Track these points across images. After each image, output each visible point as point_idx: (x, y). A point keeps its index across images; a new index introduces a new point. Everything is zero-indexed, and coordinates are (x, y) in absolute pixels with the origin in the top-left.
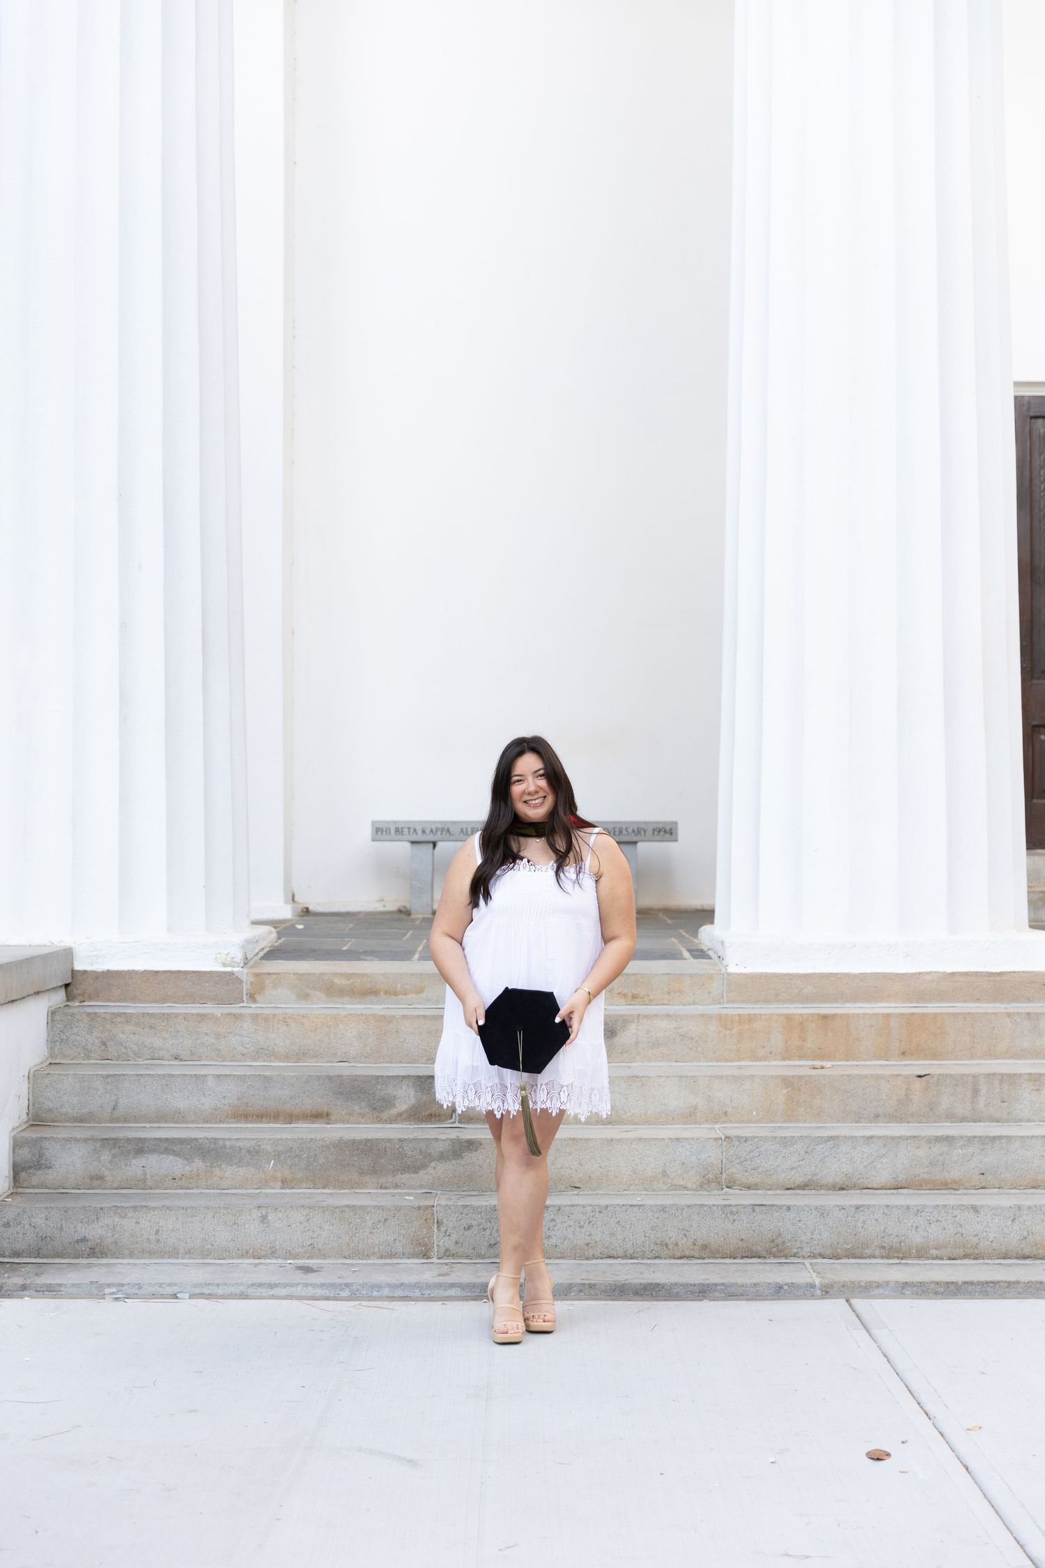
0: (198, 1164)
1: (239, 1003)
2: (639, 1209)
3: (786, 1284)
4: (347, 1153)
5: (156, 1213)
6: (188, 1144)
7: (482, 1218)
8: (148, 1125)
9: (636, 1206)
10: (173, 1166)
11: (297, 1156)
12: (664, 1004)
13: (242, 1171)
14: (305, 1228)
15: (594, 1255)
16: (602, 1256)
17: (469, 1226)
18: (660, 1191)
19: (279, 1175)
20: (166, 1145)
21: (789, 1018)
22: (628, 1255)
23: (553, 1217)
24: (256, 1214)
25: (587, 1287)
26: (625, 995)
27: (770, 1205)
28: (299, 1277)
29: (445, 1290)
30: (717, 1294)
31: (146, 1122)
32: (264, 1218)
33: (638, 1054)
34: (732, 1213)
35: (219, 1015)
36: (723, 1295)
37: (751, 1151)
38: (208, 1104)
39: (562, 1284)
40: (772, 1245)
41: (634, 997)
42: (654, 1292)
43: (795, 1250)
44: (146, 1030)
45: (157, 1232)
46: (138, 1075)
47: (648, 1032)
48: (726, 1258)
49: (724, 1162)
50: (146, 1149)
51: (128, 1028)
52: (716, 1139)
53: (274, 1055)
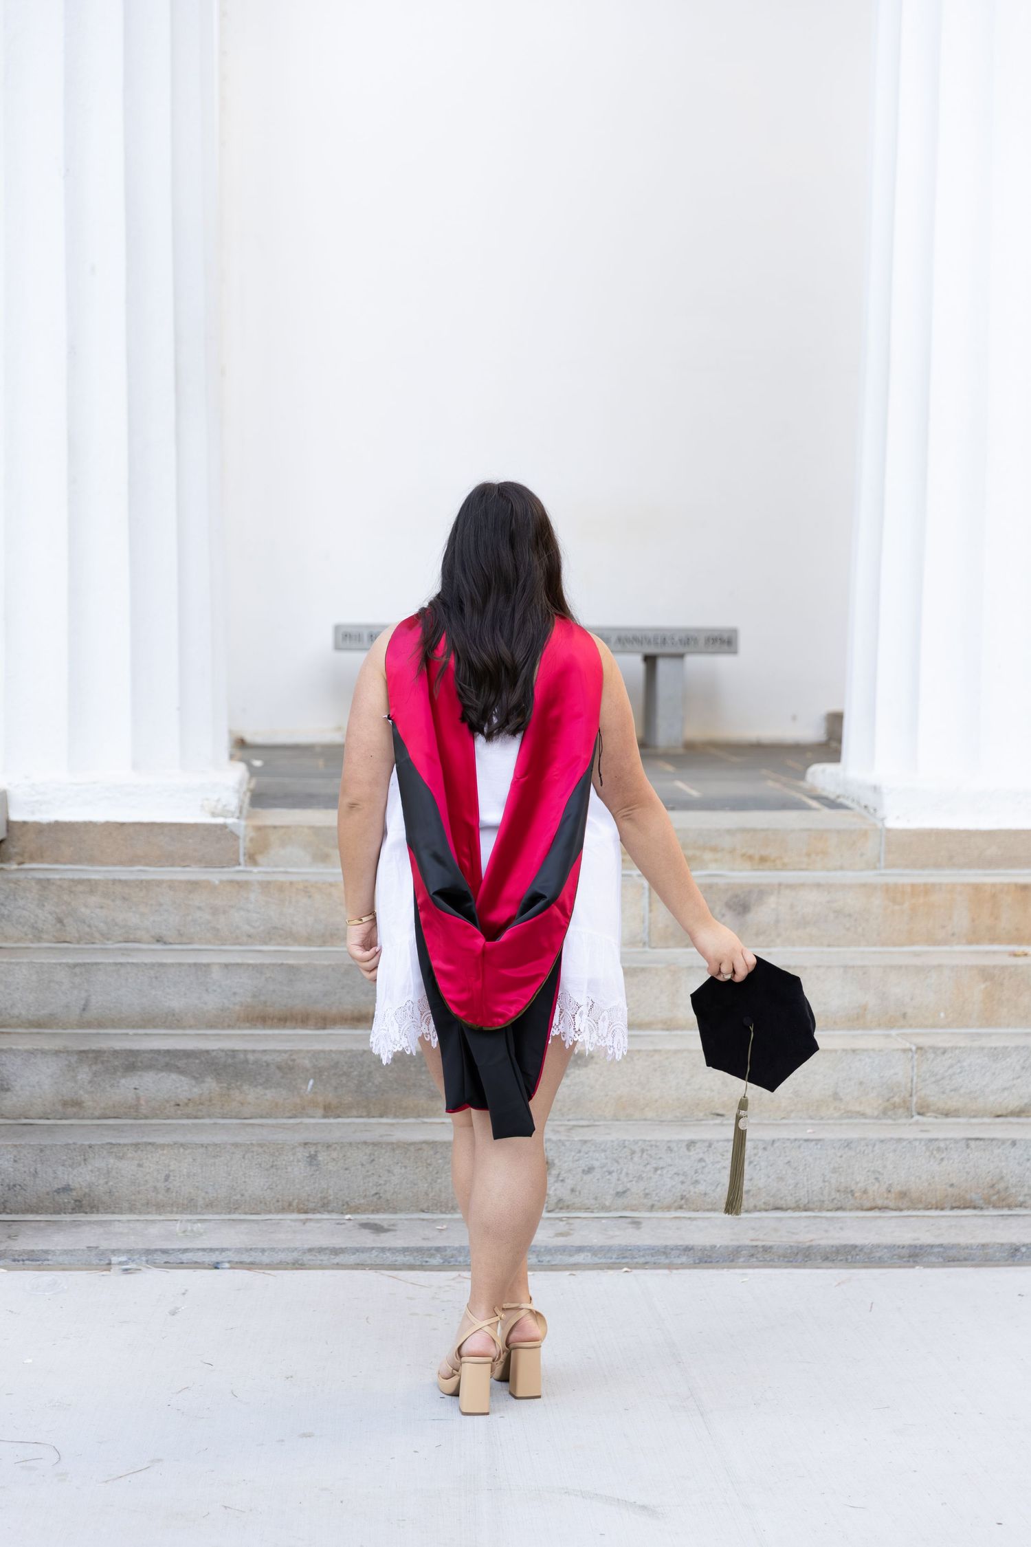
0: (211, 1085)
1: (234, 866)
2: (817, 1144)
3: (1024, 1245)
4: (412, 1069)
5: (165, 1152)
6: (197, 1058)
7: (607, 1158)
8: (131, 1032)
9: (812, 1140)
10: (177, 1088)
11: (345, 1074)
12: (801, 870)
13: (270, 1094)
14: (368, 1171)
15: (755, 1207)
16: (767, 1207)
17: (589, 1168)
18: (829, 1119)
19: (320, 1099)
20: (167, 1059)
21: (977, 888)
22: (801, 1206)
23: (701, 1155)
24: (302, 1153)
25: (761, 1250)
26: (751, 858)
27: (989, 1139)
28: (368, 1239)
29: (571, 1256)
30: (933, 1259)
31: (128, 1027)
32: (312, 1158)
33: (779, 935)
34: (939, 1149)
35: (217, 882)
36: (941, 1260)
37: (951, 1066)
38: (212, 1002)
39: (727, 1247)
40: (992, 1192)
41: (763, 859)
42: (849, 1257)
43: (1021, 1199)
44: (118, 902)
45: (167, 1178)
46: (116, 964)
47: (792, 907)
48: (931, 1208)
49: (915, 1081)
50: (140, 1064)
51: (93, 900)
52: (905, 1051)
53: (291, 937)
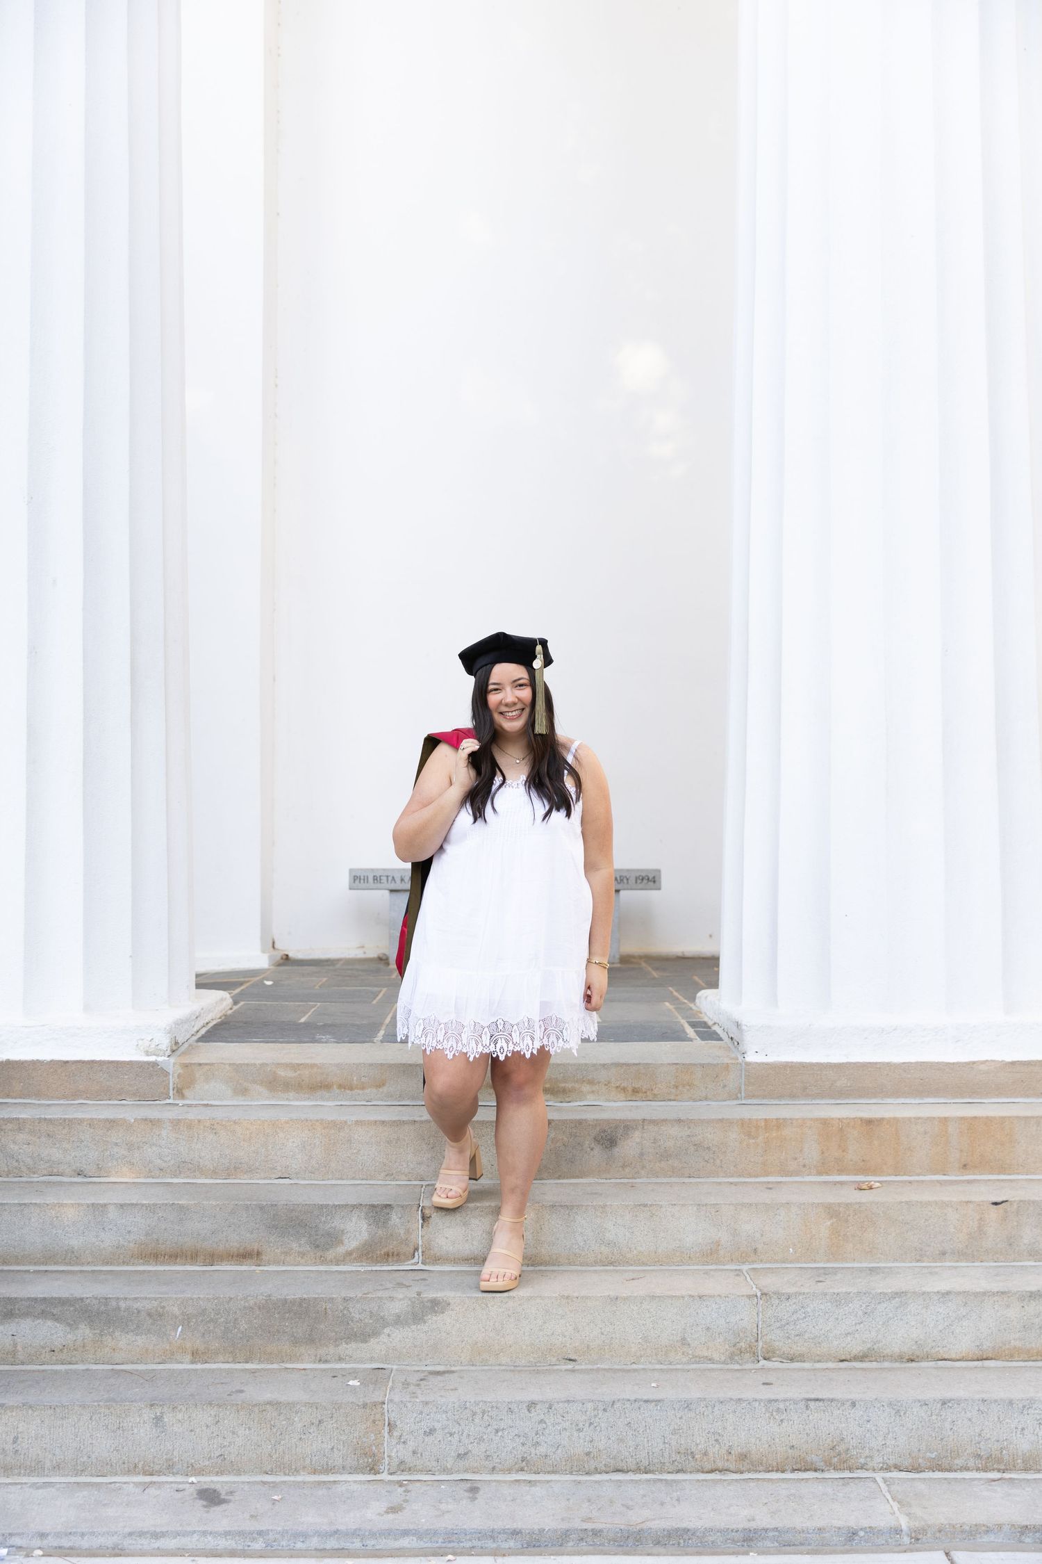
0: (84, 1332)
1: (165, 1099)
2: (656, 1405)
3: (861, 1529)
4: (277, 1316)
5: (14, 1414)
6: (71, 1305)
7: (448, 1420)
8: (32, 1268)
9: (652, 1401)
10: (52, 1334)
11: (211, 1320)
12: (670, 1100)
13: (141, 1341)
14: (213, 1433)
15: (596, 1469)
16: (608, 1470)
17: (431, 1430)
18: (678, 1364)
19: (188, 1345)
20: (43, 1307)
21: (825, 1122)
22: (642, 1468)
23: (542, 1417)
24: (148, 1415)
25: (591, 1533)
26: (624, 1089)
27: (829, 1400)
28: (197, 1515)
29: (396, 1540)
30: (768, 1543)
31: (30, 1263)
32: (158, 1420)
33: (643, 1167)
34: (778, 1410)
36: (776, 1544)
37: (795, 1312)
38: (108, 1240)
39: (556, 1531)
40: (832, 1454)
41: (635, 1091)
42: (682, 1541)
43: (862, 1461)
44: (43, 1139)
45: (15, 1440)
46: (20, 1205)
47: (655, 1141)
48: (772, 1471)
49: (760, 1326)
50: (17, 1312)
51: (21, 1137)
52: (749, 1297)
53: (199, 1170)
